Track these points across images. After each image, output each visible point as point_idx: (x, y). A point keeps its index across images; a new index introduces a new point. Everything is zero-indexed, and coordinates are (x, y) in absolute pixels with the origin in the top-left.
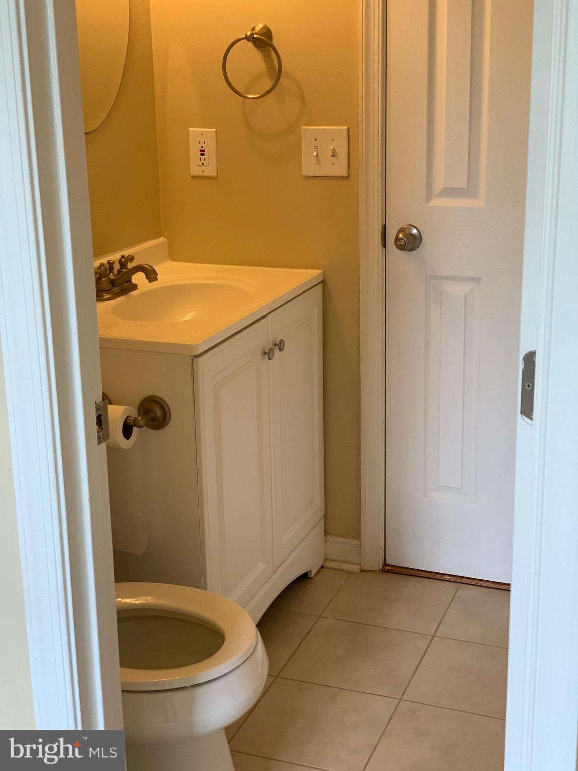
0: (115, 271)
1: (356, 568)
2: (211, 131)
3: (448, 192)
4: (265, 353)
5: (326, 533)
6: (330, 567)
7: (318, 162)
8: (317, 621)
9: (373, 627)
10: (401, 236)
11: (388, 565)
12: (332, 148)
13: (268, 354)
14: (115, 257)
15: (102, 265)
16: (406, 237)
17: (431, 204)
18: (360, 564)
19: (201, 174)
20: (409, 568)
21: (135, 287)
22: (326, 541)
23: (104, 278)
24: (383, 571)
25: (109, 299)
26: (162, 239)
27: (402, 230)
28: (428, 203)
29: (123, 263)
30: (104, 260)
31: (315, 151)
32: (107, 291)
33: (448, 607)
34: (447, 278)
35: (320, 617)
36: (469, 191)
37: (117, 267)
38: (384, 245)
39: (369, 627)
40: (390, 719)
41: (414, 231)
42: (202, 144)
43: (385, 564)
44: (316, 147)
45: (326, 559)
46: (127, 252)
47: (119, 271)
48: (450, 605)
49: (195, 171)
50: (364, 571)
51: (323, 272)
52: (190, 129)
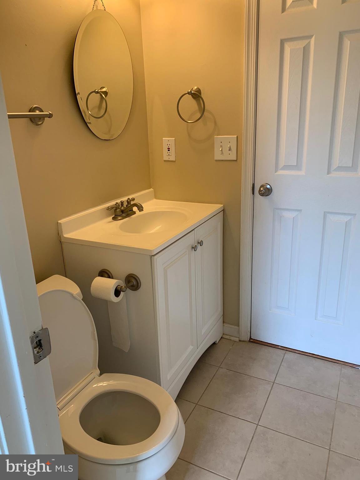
0: (125, 206)
1: (237, 339)
2: (173, 139)
3: (286, 167)
4: (193, 248)
5: (224, 322)
6: (225, 337)
7: (222, 153)
8: (218, 370)
9: (244, 375)
10: (262, 189)
11: (252, 339)
12: (229, 146)
13: (194, 248)
14: (125, 199)
15: (117, 203)
16: (264, 190)
17: (278, 173)
18: (239, 338)
19: (168, 159)
20: (261, 341)
21: (134, 213)
22: (223, 326)
23: (118, 209)
24: (250, 342)
25: (120, 220)
26: (152, 189)
27: (262, 186)
28: (275, 173)
29: (129, 202)
30: (119, 201)
31: (221, 148)
32: (120, 216)
33: (281, 365)
34: (283, 209)
35: (219, 367)
36: (297, 167)
37: (125, 204)
38: (253, 193)
39: (242, 375)
40: (252, 439)
41: (268, 186)
42: (169, 146)
43: (251, 338)
44: (221, 146)
45: (223, 334)
46: (131, 197)
47: (127, 206)
48: (281, 363)
49: (166, 158)
50: (241, 341)
51: (224, 206)
52: (163, 138)
